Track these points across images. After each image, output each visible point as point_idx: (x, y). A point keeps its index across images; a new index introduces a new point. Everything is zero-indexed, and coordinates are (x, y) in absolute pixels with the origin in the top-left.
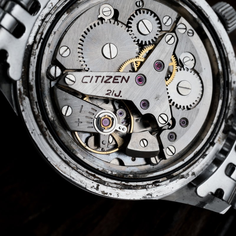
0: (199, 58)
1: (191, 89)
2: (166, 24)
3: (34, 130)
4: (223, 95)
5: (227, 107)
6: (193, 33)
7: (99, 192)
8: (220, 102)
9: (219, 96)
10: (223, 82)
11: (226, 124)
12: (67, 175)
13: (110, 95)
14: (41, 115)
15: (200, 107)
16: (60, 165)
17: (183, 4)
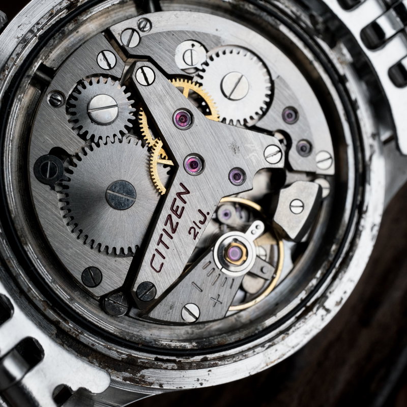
0: (194, 32)
1: (242, 76)
2: (112, 66)
3: (198, 380)
4: (273, 18)
5: (297, 20)
6: (148, 20)
7: (335, 310)
8: (283, 29)
9: (272, 26)
10: (251, 6)
11: (321, 36)
12: (288, 352)
13: (198, 233)
14: (180, 359)
15: (276, 73)
16: (269, 358)
17: (87, 15)
